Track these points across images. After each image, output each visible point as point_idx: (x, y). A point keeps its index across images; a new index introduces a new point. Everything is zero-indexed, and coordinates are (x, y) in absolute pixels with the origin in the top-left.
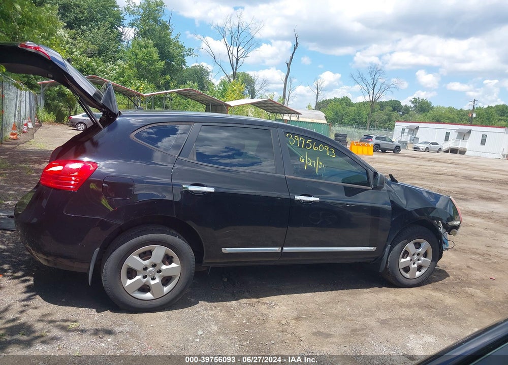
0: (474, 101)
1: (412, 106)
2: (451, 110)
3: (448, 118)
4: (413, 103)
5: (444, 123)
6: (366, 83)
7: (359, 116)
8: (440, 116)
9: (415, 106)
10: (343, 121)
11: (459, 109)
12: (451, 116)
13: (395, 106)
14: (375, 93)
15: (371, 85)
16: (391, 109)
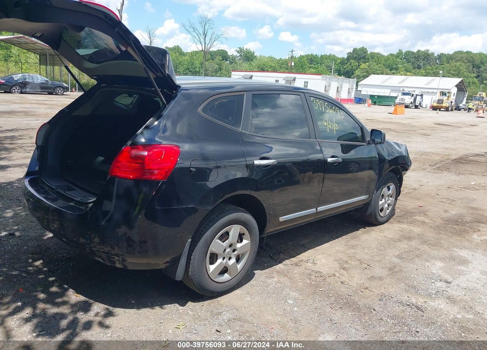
0: (292, 51)
1: (238, 55)
2: (271, 59)
3: (271, 66)
4: (238, 52)
5: (268, 71)
6: (198, 33)
7: (192, 65)
8: (264, 65)
9: (241, 55)
10: (178, 70)
11: (278, 58)
12: (273, 65)
13: (224, 55)
14: (207, 43)
15: (202, 35)
16: (221, 58)
